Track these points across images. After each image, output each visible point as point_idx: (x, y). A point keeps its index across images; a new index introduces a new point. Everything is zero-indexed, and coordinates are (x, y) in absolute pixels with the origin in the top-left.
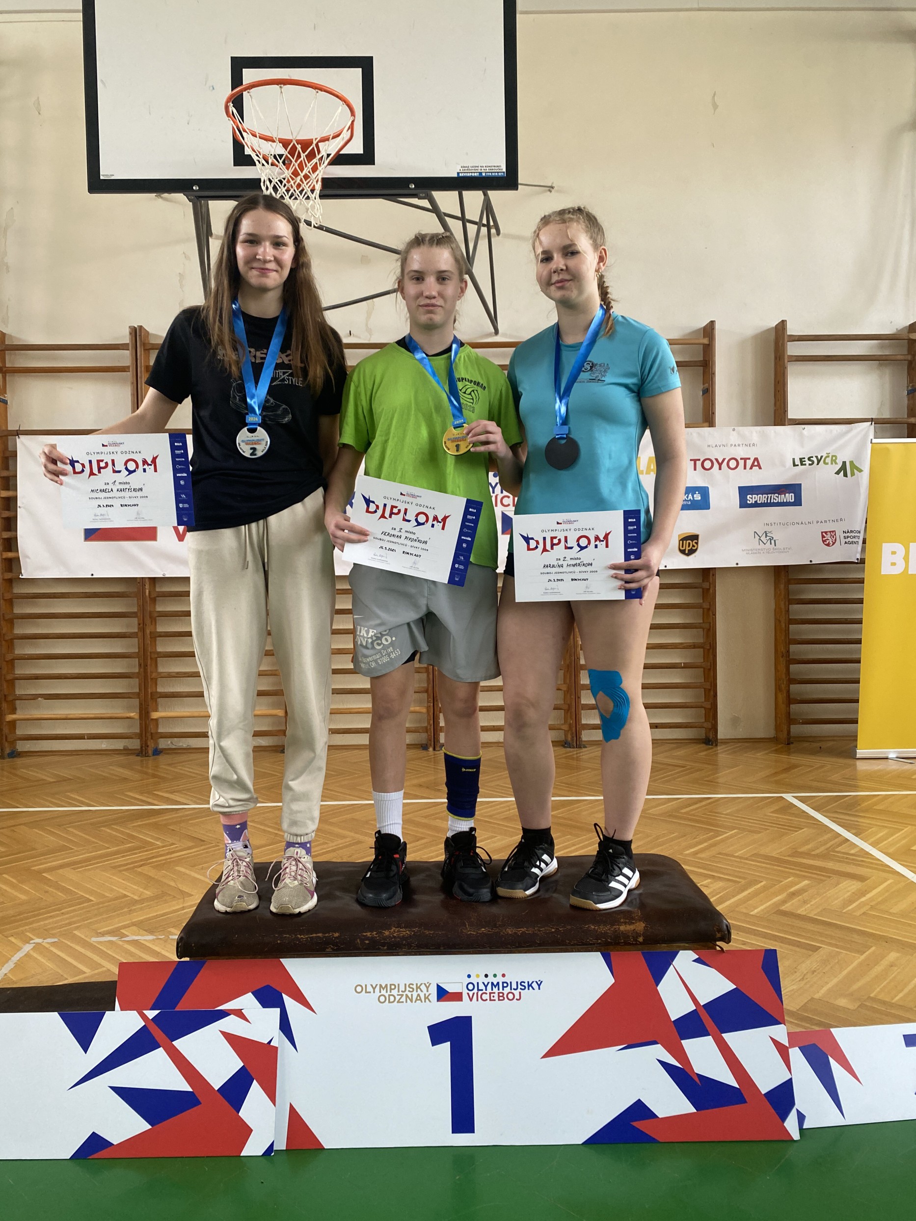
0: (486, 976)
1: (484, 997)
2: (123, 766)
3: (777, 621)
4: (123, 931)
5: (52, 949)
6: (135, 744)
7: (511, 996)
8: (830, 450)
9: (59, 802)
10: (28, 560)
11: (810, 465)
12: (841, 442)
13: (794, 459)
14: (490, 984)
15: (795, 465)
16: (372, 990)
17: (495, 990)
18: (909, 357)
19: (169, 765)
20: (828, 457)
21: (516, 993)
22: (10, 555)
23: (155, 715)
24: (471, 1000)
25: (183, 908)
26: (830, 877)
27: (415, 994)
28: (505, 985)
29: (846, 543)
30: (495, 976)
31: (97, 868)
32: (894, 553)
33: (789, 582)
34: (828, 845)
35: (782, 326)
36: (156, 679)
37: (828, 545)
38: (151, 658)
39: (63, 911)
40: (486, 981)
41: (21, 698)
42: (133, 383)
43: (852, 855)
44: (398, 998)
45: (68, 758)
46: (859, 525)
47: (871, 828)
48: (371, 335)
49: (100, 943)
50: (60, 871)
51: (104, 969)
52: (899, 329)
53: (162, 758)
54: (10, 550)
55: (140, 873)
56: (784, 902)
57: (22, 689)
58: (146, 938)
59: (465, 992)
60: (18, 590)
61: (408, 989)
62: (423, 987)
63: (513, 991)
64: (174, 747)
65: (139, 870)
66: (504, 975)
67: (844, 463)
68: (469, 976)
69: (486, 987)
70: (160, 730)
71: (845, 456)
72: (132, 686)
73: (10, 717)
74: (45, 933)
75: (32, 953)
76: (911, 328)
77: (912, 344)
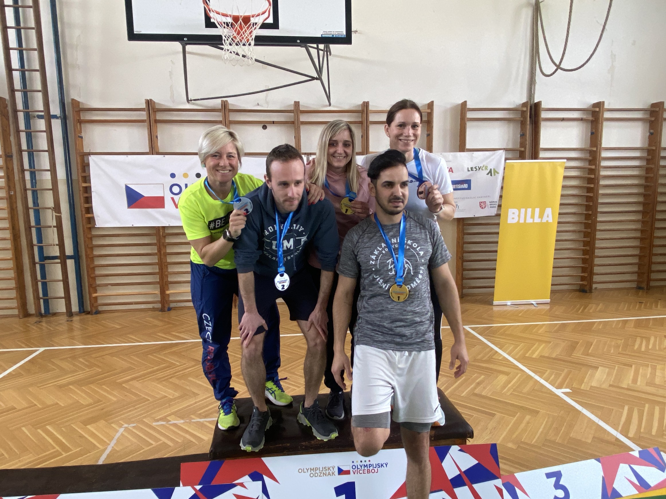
0: (361, 461)
1: (361, 472)
2: (153, 318)
3: (458, 243)
4: (167, 418)
5: (134, 430)
6: (159, 306)
7: (373, 471)
8: (485, 163)
9: (124, 340)
10: (99, 218)
11: (475, 170)
12: (489, 160)
13: (468, 168)
14: (363, 466)
15: (468, 171)
16: (306, 471)
17: (366, 468)
18: (522, 119)
19: (176, 316)
20: (483, 167)
21: (376, 469)
22: (89, 215)
23: (168, 292)
24: (354, 473)
25: (196, 403)
26: (493, 373)
27: (327, 472)
28: (370, 465)
29: (490, 207)
30: (365, 461)
31: (149, 380)
32: (514, 213)
33: (464, 225)
34: (489, 355)
35: (464, 104)
36: (167, 275)
37: (482, 208)
38: (165, 265)
39: (136, 407)
40: (361, 464)
41: (99, 286)
42: (148, 129)
43: (500, 360)
44: (319, 474)
45: (125, 313)
46: (496, 198)
47: (506, 344)
48: (268, 105)
49: (157, 425)
50: (131, 383)
51: (162, 442)
52: (518, 104)
53: (172, 313)
54: (89, 213)
55: (171, 383)
56: (475, 388)
57: (99, 282)
58: (180, 422)
59: (351, 470)
60: (94, 233)
61: (324, 469)
62: (331, 469)
63: (374, 468)
64: (177, 306)
65: (171, 380)
66: (369, 461)
67: (491, 169)
68: (353, 462)
69: (361, 467)
70: (171, 299)
71: (491, 166)
72: (157, 279)
73: (94, 295)
74: (129, 421)
75: (124, 433)
76: (524, 105)
77: (523, 113)
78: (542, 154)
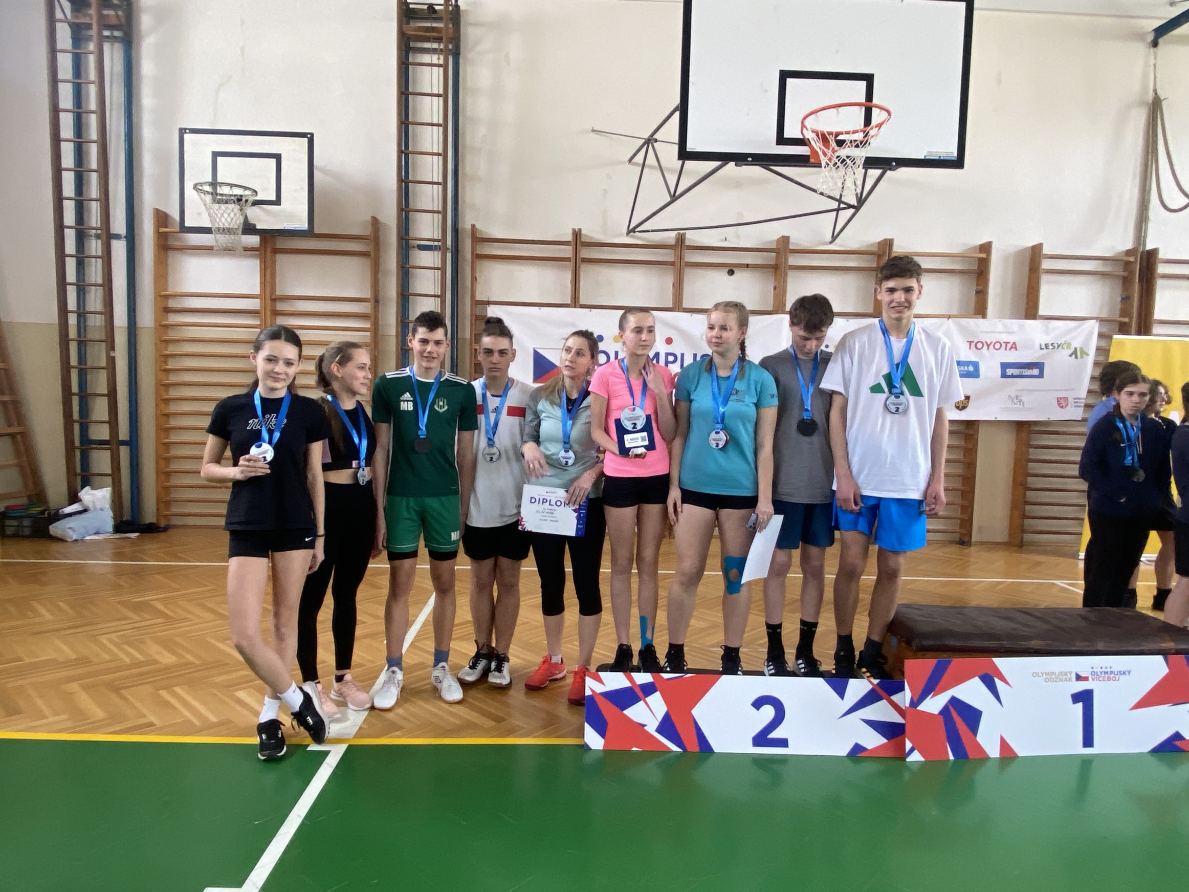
0: (1101, 667)
1: (1100, 679)
3: (1016, 460)
8: (1067, 338)
11: (1052, 349)
12: (1073, 334)
13: (1040, 344)
15: (1041, 348)
16: (1041, 675)
17: (1106, 676)
20: (1065, 343)
24: (1093, 681)
27: (1063, 677)
28: (1111, 672)
29: (1075, 407)
33: (1030, 432)
35: (1040, 246)
37: (1062, 407)
40: (1101, 670)
42: (572, 270)
44: (1055, 679)
46: (1084, 393)
61: (1060, 674)
62: (1068, 674)
63: (1115, 676)
66: (1111, 668)
67: (1076, 349)
68: (1093, 668)
69: (1101, 673)
76: (1128, 253)
77: (1127, 265)
78: (1156, 329)
